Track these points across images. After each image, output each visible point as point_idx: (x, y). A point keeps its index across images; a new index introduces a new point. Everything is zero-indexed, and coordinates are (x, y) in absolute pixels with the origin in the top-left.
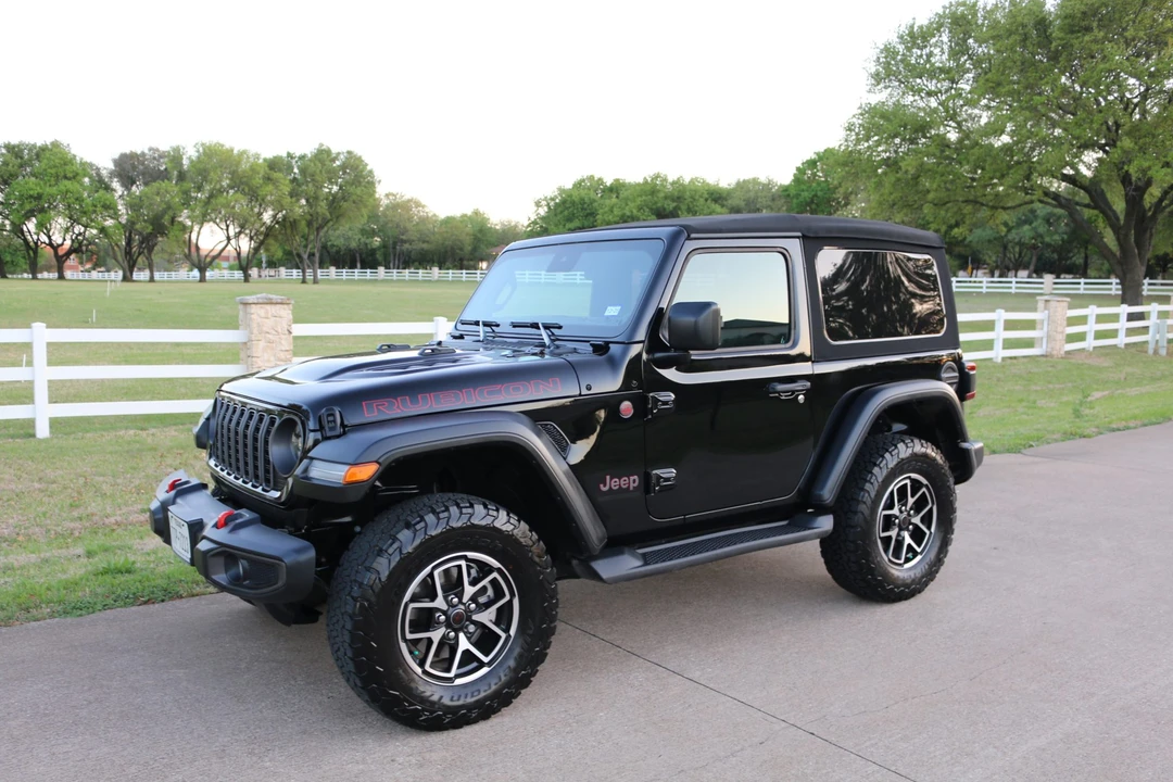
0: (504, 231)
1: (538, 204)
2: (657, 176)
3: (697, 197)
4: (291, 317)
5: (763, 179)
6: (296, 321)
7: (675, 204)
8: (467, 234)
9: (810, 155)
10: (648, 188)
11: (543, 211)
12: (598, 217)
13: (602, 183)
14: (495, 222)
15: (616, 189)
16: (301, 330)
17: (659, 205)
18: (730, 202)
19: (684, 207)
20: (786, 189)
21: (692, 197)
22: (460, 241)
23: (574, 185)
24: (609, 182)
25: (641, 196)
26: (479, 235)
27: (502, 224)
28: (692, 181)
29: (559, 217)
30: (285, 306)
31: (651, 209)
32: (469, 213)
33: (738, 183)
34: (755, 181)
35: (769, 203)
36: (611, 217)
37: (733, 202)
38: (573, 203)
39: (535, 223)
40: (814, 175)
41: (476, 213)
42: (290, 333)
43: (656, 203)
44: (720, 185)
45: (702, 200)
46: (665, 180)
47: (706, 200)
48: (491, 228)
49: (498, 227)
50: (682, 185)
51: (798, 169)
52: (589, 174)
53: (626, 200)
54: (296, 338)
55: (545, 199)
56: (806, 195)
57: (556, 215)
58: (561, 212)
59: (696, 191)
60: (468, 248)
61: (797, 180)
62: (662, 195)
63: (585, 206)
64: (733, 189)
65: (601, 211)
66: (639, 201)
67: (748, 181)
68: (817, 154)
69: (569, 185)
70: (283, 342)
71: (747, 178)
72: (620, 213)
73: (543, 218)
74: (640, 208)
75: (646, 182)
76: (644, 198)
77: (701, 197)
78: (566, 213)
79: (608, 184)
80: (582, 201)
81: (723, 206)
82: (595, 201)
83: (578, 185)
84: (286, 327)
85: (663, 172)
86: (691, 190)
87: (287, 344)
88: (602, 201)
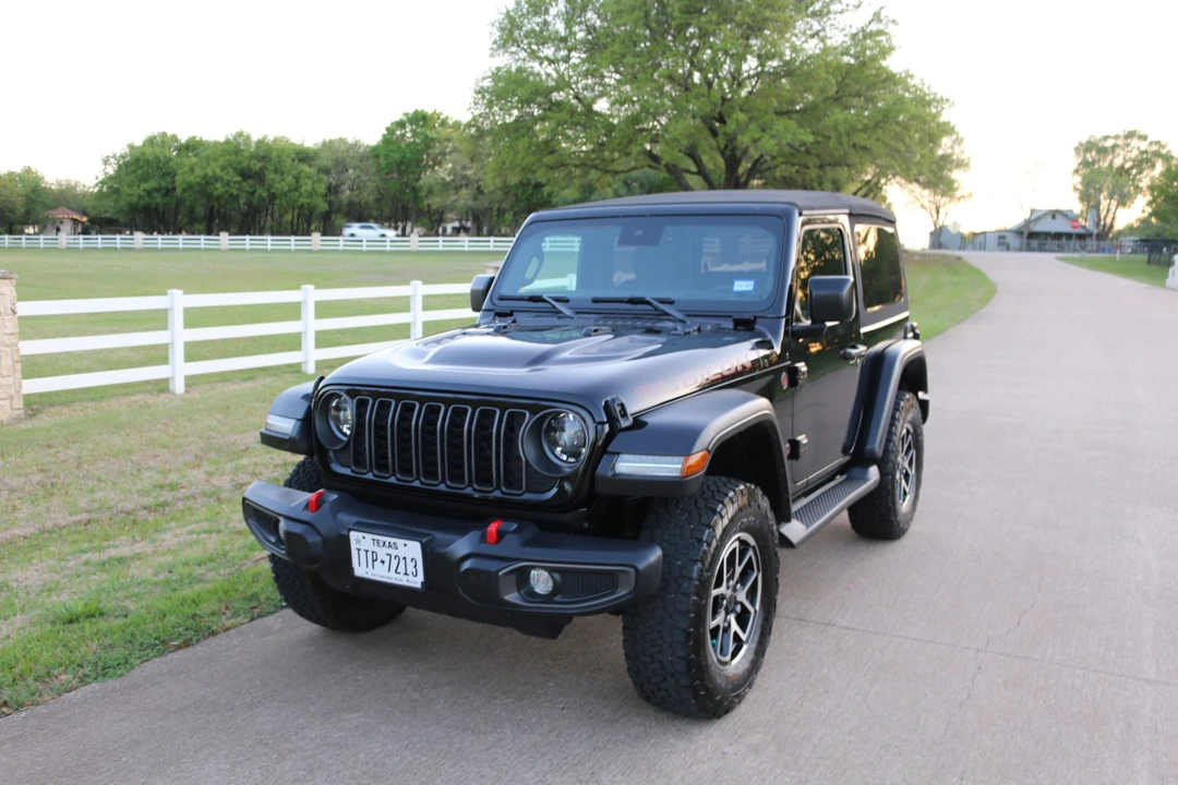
0: (61, 192)
1: (106, 162)
2: (240, 134)
3: (284, 157)
4: (15, 294)
5: (350, 140)
6: (21, 298)
7: (261, 164)
8: (19, 195)
9: (398, 117)
10: (231, 148)
11: (111, 171)
12: (176, 178)
13: (177, 140)
14: (50, 181)
15: (192, 147)
16: (28, 308)
17: (245, 165)
18: (317, 162)
19: (271, 167)
20: (375, 149)
21: (278, 157)
22: (11, 202)
23: (145, 143)
24: (183, 139)
25: (224, 156)
26: (33, 196)
27: (59, 184)
28: (275, 140)
29: (132, 177)
30: (8, 281)
31: (235, 169)
32: (18, 170)
33: (324, 143)
34: (342, 141)
35: (358, 163)
36: (192, 178)
37: (323, 162)
38: (148, 162)
39: (103, 183)
40: (403, 135)
41: (28, 171)
42: (14, 312)
43: (240, 163)
44: (306, 145)
45: (289, 161)
46: (248, 138)
47: (293, 160)
48: (45, 188)
49: (54, 187)
50: (268, 144)
51: (387, 129)
52: (161, 131)
53: (208, 160)
54: (21, 318)
55: (114, 157)
56: (396, 156)
57: (128, 174)
58: (134, 171)
59: (283, 151)
60: (21, 210)
61: (387, 141)
62: (247, 154)
63: (161, 165)
64: (319, 149)
65: (179, 171)
66: (221, 161)
67: (334, 141)
68: (406, 114)
69: (139, 143)
70: (7, 324)
71: (333, 138)
72: (202, 174)
73: (111, 178)
74: (223, 169)
75: (228, 142)
76: (227, 157)
77: (288, 156)
78: (139, 172)
79: (183, 141)
80: (157, 158)
81: (310, 166)
82: (171, 159)
83: (151, 141)
84: (9, 306)
85: (246, 131)
86: (277, 150)
87: (11, 325)
88: (179, 160)
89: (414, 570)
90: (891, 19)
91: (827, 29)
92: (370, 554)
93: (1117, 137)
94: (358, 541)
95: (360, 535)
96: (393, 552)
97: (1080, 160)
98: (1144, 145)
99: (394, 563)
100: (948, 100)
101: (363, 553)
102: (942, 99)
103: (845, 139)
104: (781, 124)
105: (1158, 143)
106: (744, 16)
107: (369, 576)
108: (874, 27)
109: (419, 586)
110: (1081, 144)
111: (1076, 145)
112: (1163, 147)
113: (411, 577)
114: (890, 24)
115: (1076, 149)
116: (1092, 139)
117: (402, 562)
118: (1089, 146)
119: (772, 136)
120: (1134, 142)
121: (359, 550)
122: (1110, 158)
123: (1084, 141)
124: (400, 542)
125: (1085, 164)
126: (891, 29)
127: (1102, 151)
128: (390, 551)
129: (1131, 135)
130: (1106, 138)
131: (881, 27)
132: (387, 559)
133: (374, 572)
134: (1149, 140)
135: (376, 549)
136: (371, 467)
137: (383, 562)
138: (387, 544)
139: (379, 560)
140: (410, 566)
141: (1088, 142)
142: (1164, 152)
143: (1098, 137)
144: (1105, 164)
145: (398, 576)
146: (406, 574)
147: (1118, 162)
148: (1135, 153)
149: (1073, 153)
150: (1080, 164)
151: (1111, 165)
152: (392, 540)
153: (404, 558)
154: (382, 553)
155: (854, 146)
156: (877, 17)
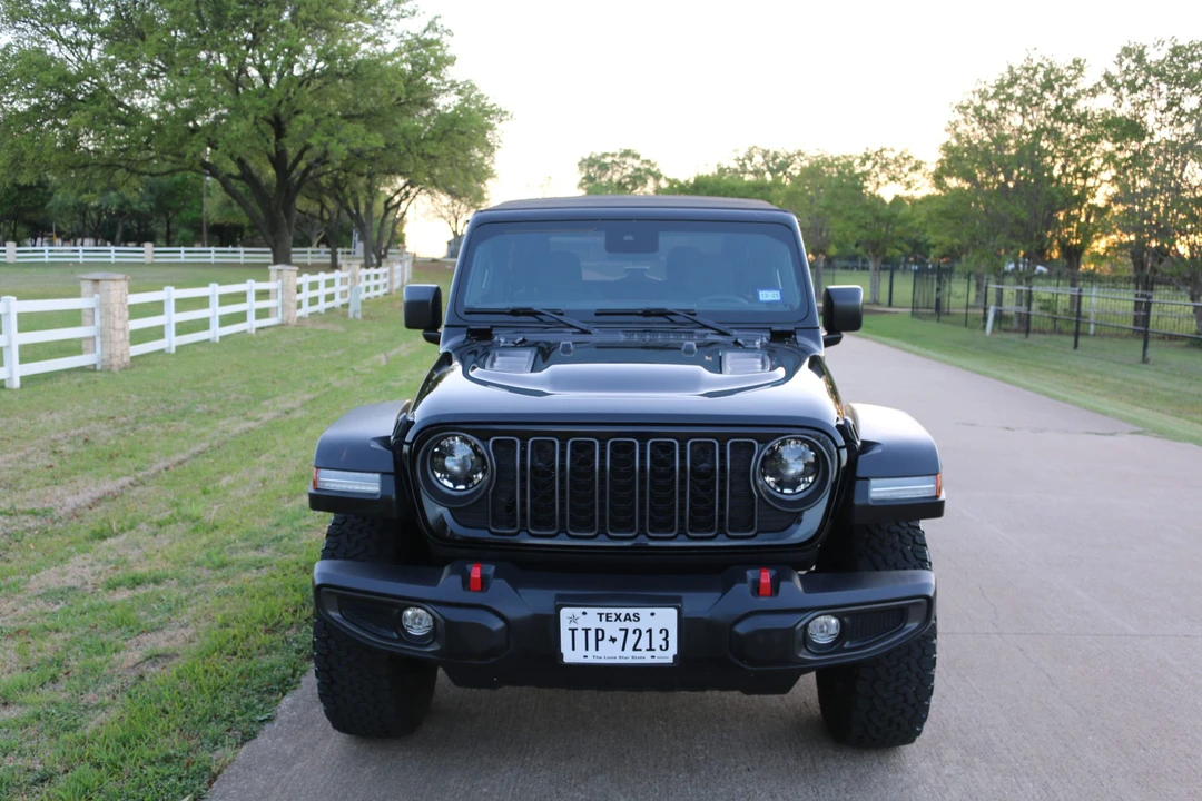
89: (664, 643)
90: (446, 28)
91: (385, 34)
92: (592, 635)
93: (613, 155)
94: (573, 619)
95: (578, 611)
96: (631, 626)
97: (584, 175)
98: (637, 164)
99: (632, 639)
100: (506, 113)
101: (580, 635)
102: (500, 111)
103: (414, 148)
104: (349, 129)
105: (648, 162)
106: (308, 13)
107: (590, 660)
108: (429, 36)
109: (670, 660)
110: (584, 160)
111: (580, 160)
112: (653, 165)
113: (658, 653)
114: (445, 34)
115: (580, 164)
116: (594, 156)
117: (645, 636)
118: (590, 162)
119: (340, 141)
120: (629, 161)
121: (573, 630)
122: (609, 173)
123: (586, 157)
124: (644, 612)
125: (589, 179)
126: (445, 39)
127: (604, 168)
128: (627, 624)
129: (627, 153)
130: (605, 155)
131: (436, 36)
132: (620, 636)
133: (596, 653)
134: (641, 158)
135: (604, 625)
136: (523, 525)
137: (613, 640)
138: (622, 617)
139: (607, 637)
140: (658, 640)
141: (590, 158)
142: (654, 170)
143: (599, 154)
144: (604, 179)
145: (637, 654)
146: (651, 649)
147: (616, 178)
148: (630, 171)
149: (577, 168)
150: (584, 178)
151: (610, 180)
152: (632, 611)
153: (650, 631)
154: (612, 629)
155: (422, 155)
156: (431, 26)
